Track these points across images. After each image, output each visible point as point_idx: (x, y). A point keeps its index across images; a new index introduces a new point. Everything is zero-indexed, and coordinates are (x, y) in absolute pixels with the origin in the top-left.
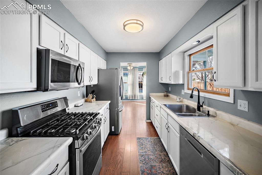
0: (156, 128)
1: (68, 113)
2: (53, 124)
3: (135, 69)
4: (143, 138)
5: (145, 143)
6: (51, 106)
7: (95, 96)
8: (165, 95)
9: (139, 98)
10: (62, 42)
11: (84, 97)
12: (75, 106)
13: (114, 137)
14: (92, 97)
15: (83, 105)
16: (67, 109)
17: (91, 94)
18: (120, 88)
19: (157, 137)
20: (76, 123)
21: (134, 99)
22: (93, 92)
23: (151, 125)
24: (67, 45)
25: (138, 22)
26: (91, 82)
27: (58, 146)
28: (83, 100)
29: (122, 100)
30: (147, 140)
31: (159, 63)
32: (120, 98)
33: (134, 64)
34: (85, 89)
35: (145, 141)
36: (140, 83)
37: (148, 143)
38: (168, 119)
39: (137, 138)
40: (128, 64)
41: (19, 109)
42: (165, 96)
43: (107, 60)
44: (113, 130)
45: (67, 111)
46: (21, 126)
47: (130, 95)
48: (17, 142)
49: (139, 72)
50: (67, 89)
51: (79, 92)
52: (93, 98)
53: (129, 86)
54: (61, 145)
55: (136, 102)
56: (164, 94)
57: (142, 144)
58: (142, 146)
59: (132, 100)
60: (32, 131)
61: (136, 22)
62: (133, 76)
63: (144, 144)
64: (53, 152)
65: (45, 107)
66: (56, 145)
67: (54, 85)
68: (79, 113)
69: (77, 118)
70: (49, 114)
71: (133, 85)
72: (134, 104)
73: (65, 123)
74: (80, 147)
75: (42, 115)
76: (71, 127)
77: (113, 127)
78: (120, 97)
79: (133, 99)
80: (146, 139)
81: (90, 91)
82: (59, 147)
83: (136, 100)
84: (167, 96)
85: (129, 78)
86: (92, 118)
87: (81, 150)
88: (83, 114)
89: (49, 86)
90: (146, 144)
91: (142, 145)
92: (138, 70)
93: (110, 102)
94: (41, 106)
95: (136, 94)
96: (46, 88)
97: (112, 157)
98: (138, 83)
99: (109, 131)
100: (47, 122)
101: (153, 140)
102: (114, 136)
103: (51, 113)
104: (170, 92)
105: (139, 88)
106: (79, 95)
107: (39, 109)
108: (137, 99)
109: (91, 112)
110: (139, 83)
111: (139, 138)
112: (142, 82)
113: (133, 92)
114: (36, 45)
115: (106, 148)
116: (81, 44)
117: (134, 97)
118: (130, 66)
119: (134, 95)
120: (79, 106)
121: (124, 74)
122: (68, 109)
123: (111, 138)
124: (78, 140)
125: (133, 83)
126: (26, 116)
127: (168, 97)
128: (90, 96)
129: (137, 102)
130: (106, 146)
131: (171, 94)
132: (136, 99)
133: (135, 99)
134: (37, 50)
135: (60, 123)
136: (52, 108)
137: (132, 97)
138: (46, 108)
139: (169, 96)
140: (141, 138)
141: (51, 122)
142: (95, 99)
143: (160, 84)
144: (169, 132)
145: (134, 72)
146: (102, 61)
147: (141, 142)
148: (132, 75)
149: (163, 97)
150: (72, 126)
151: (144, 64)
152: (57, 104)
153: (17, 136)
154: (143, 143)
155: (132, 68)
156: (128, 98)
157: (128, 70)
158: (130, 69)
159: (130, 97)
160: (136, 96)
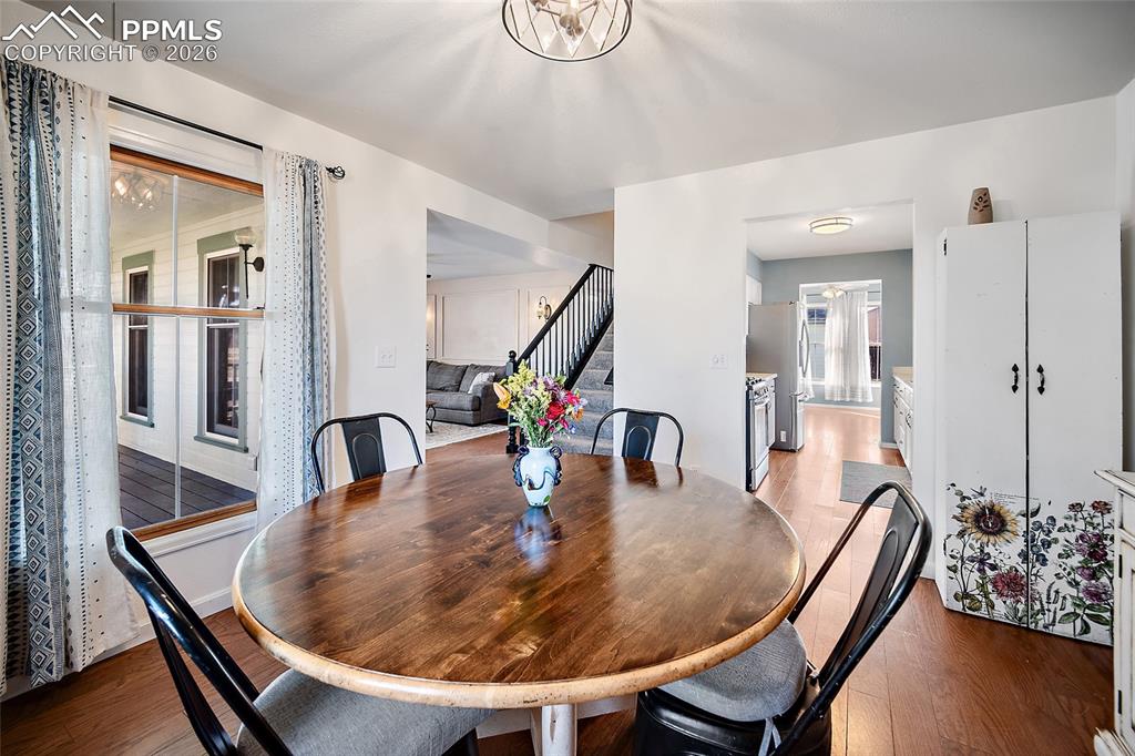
3: (855, 293)
9: (870, 400)
21: (851, 403)
25: (839, 221)
44: (783, 439)
47: (833, 387)
53: (828, 354)
59: (843, 402)
61: (834, 221)
62: (847, 319)
71: (847, 353)
77: (783, 433)
79: (848, 400)
83: (858, 404)
85: (831, 328)
92: (866, 298)
95: (860, 384)
102: (785, 452)
108: (864, 404)
110: (871, 348)
113: (845, 378)
117: (848, 394)
119: (848, 388)
121: (809, 313)
123: (779, 454)
125: (844, 344)
132: (860, 400)
133: (855, 399)
137: (843, 396)
148: (844, 317)
156: (827, 398)
157: (825, 300)
158: (832, 296)
159: (832, 395)
160: (859, 391)
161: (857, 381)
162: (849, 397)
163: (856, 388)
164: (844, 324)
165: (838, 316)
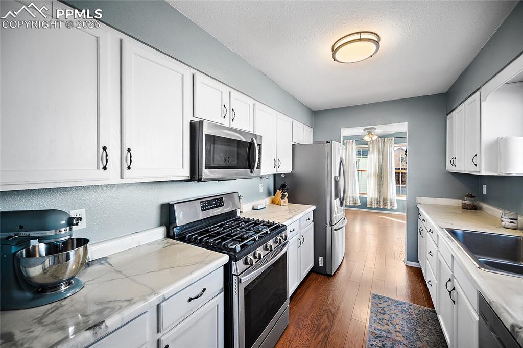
0: (429, 286)
1: (239, 218)
2: (214, 231)
3: (386, 139)
4: (388, 298)
5: (392, 312)
6: (214, 204)
7: (286, 193)
8: (468, 205)
9: (396, 207)
10: (224, 106)
11: (269, 194)
12: (253, 209)
13: (322, 278)
14: (281, 196)
15: (265, 207)
16: (238, 211)
17: (280, 190)
18: (336, 182)
19: (430, 309)
20: (241, 235)
21: (384, 209)
22: (283, 187)
23: (417, 274)
24: (233, 110)
25: (363, 36)
26: (278, 169)
27: (207, 262)
28: (267, 200)
29: (341, 206)
30: (400, 308)
31: (448, 121)
32: (336, 202)
33: (380, 130)
34: (271, 181)
35: (393, 308)
36: (399, 173)
37: (400, 315)
38: (453, 267)
39: (374, 295)
40: (365, 129)
41: (176, 203)
42: (465, 207)
43: (314, 127)
44: (321, 264)
45: (239, 214)
46: (177, 226)
47: (372, 199)
48: (171, 245)
49: (395, 147)
50: (234, 180)
51: (260, 185)
52: (283, 197)
53: (370, 178)
54: (211, 262)
55: (386, 216)
56: (464, 202)
57: (383, 312)
58: (380, 316)
59: (378, 209)
60: (188, 236)
61: (357, 37)
62: (381, 156)
63: (388, 312)
64: (198, 269)
65: (205, 204)
66: (206, 260)
67: (210, 172)
68: (254, 220)
69: (247, 228)
70: (211, 215)
71: (381, 177)
72: (382, 218)
73: (228, 231)
74: (240, 274)
75: (202, 215)
76: (233, 240)
77: (321, 259)
78: (338, 200)
79: (381, 207)
80: (396, 304)
81: (279, 184)
82: (207, 264)
83: (387, 210)
84: (475, 208)
85: (371, 161)
86: (269, 232)
87: (240, 279)
88: (257, 223)
89: (203, 174)
90: (393, 316)
91: (384, 314)
92: (393, 142)
93: (314, 207)
94: (201, 202)
95: (389, 198)
96: (200, 177)
97: (311, 316)
98: (394, 171)
99: (312, 265)
100: (208, 226)
101: (416, 312)
102: (322, 276)
103: (213, 214)
104: (485, 199)
105: (396, 183)
106: (261, 191)
107: (198, 205)
108: (391, 210)
109: (271, 221)
111: (376, 296)
112: (404, 169)
113: (380, 193)
114: (189, 118)
115: (303, 295)
116: (257, 104)
117: (381, 204)
118: (369, 133)
119: (381, 200)
120: (257, 210)
121: (358, 152)
122: (241, 212)
123: (316, 279)
124: (236, 261)
126: (183, 214)
127: (478, 211)
128: (279, 193)
129: (389, 216)
130: (304, 291)
131: (489, 204)
132: (389, 208)
133: (386, 207)
134: (191, 123)
135: (223, 230)
136: (215, 207)
137: (378, 202)
138: (207, 206)
139: (481, 209)
140: (383, 297)
141: (213, 228)
142: (286, 200)
143: (451, 175)
144: (454, 302)
145: (384, 146)
146: (302, 129)
147: (380, 305)
148: (379, 154)
149: (460, 211)
150: (234, 238)
151: (402, 127)
152: (223, 202)
153: (173, 238)
154: (386, 309)
155: (375, 138)
156: (368, 206)
157: (366, 143)
158: (370, 140)
159: (372, 203)
160: (389, 202)
161: (387, 196)
162: (382, 206)
163: (386, 199)
164: (379, 159)
165: (376, 153)
